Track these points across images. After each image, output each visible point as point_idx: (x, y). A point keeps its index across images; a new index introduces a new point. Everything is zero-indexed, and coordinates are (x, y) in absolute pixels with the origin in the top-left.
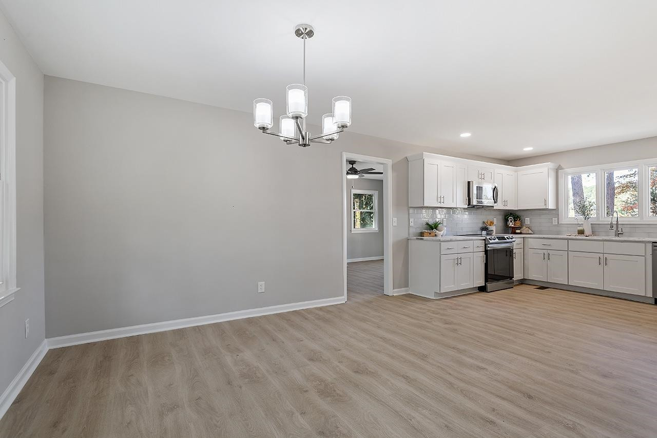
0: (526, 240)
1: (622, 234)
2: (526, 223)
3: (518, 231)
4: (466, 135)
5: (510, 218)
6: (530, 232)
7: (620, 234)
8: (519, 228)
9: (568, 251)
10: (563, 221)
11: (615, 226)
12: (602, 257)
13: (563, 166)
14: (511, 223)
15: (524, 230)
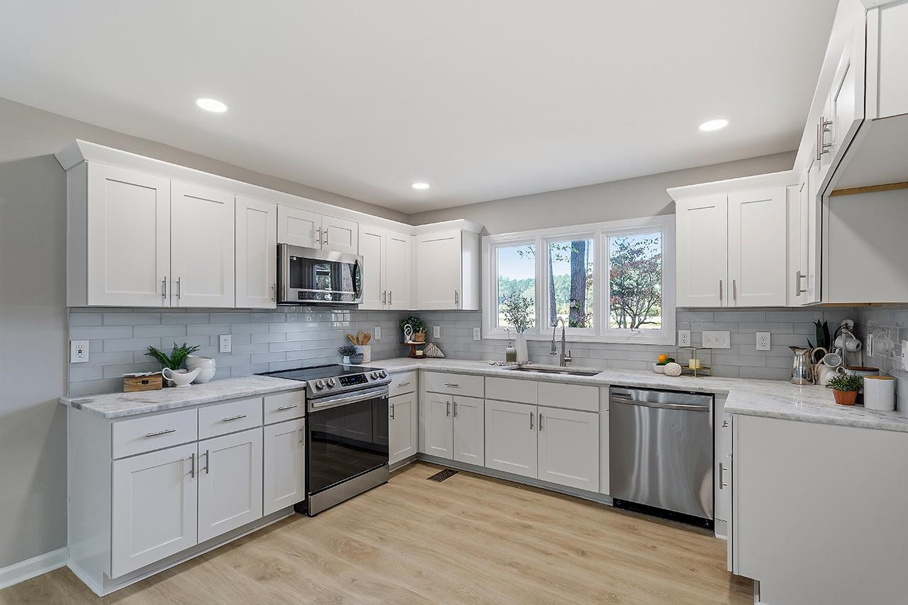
0: (422, 374)
1: (570, 361)
2: (435, 337)
3: (419, 353)
4: (212, 106)
5: (408, 327)
6: (440, 354)
7: (567, 360)
8: (421, 347)
9: (484, 398)
10: (490, 334)
11: (559, 346)
12: (535, 414)
13: (489, 229)
14: (408, 337)
15: (431, 349)
